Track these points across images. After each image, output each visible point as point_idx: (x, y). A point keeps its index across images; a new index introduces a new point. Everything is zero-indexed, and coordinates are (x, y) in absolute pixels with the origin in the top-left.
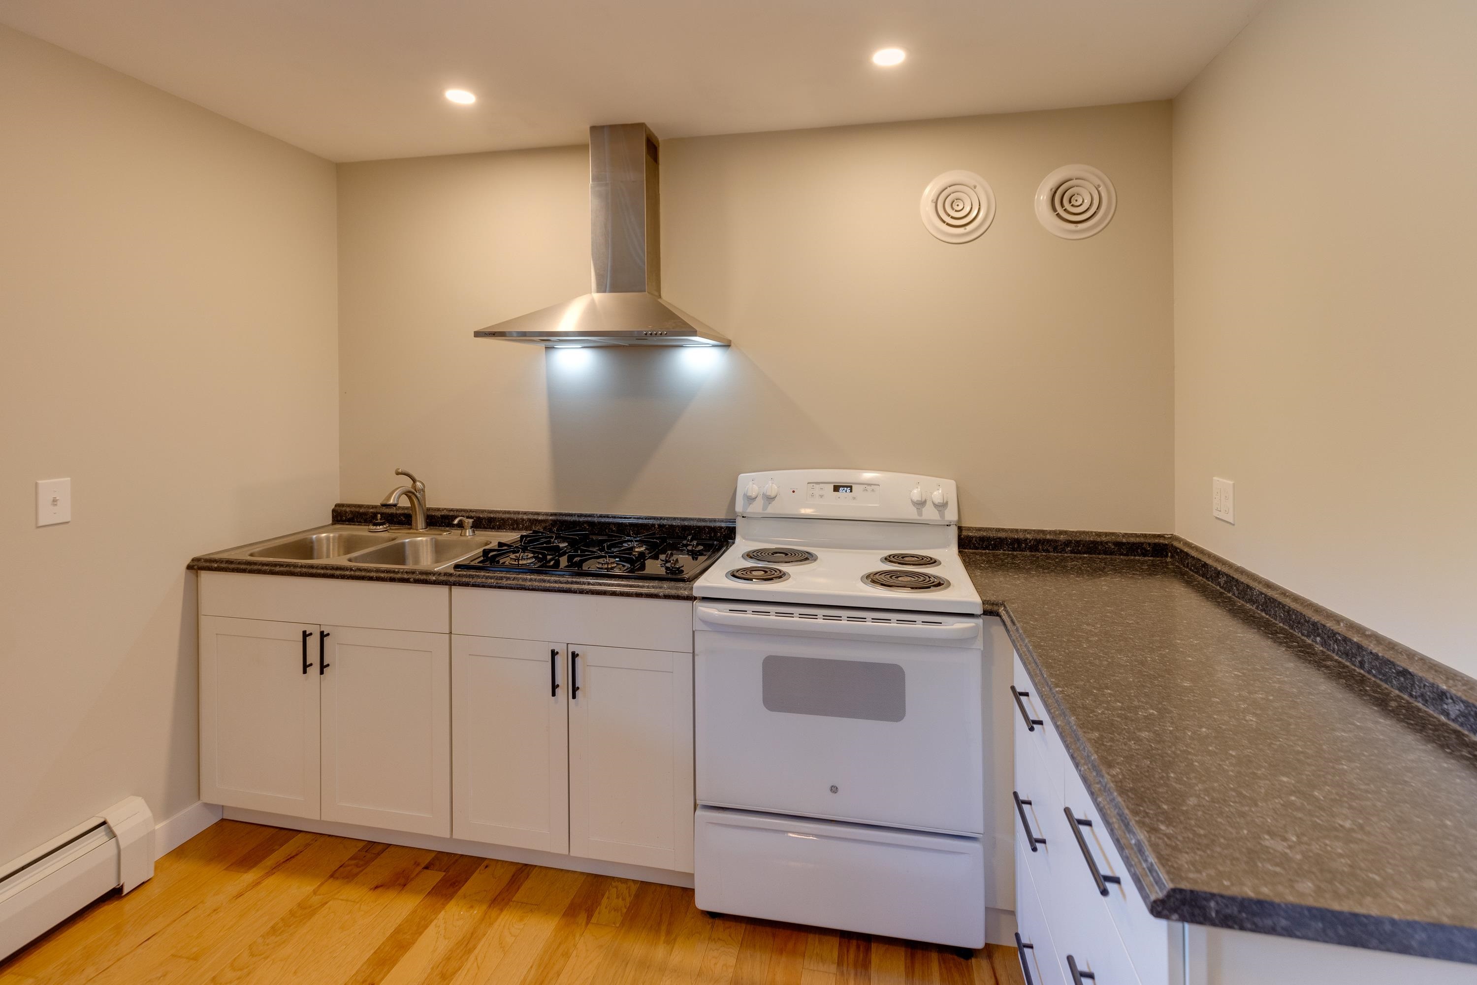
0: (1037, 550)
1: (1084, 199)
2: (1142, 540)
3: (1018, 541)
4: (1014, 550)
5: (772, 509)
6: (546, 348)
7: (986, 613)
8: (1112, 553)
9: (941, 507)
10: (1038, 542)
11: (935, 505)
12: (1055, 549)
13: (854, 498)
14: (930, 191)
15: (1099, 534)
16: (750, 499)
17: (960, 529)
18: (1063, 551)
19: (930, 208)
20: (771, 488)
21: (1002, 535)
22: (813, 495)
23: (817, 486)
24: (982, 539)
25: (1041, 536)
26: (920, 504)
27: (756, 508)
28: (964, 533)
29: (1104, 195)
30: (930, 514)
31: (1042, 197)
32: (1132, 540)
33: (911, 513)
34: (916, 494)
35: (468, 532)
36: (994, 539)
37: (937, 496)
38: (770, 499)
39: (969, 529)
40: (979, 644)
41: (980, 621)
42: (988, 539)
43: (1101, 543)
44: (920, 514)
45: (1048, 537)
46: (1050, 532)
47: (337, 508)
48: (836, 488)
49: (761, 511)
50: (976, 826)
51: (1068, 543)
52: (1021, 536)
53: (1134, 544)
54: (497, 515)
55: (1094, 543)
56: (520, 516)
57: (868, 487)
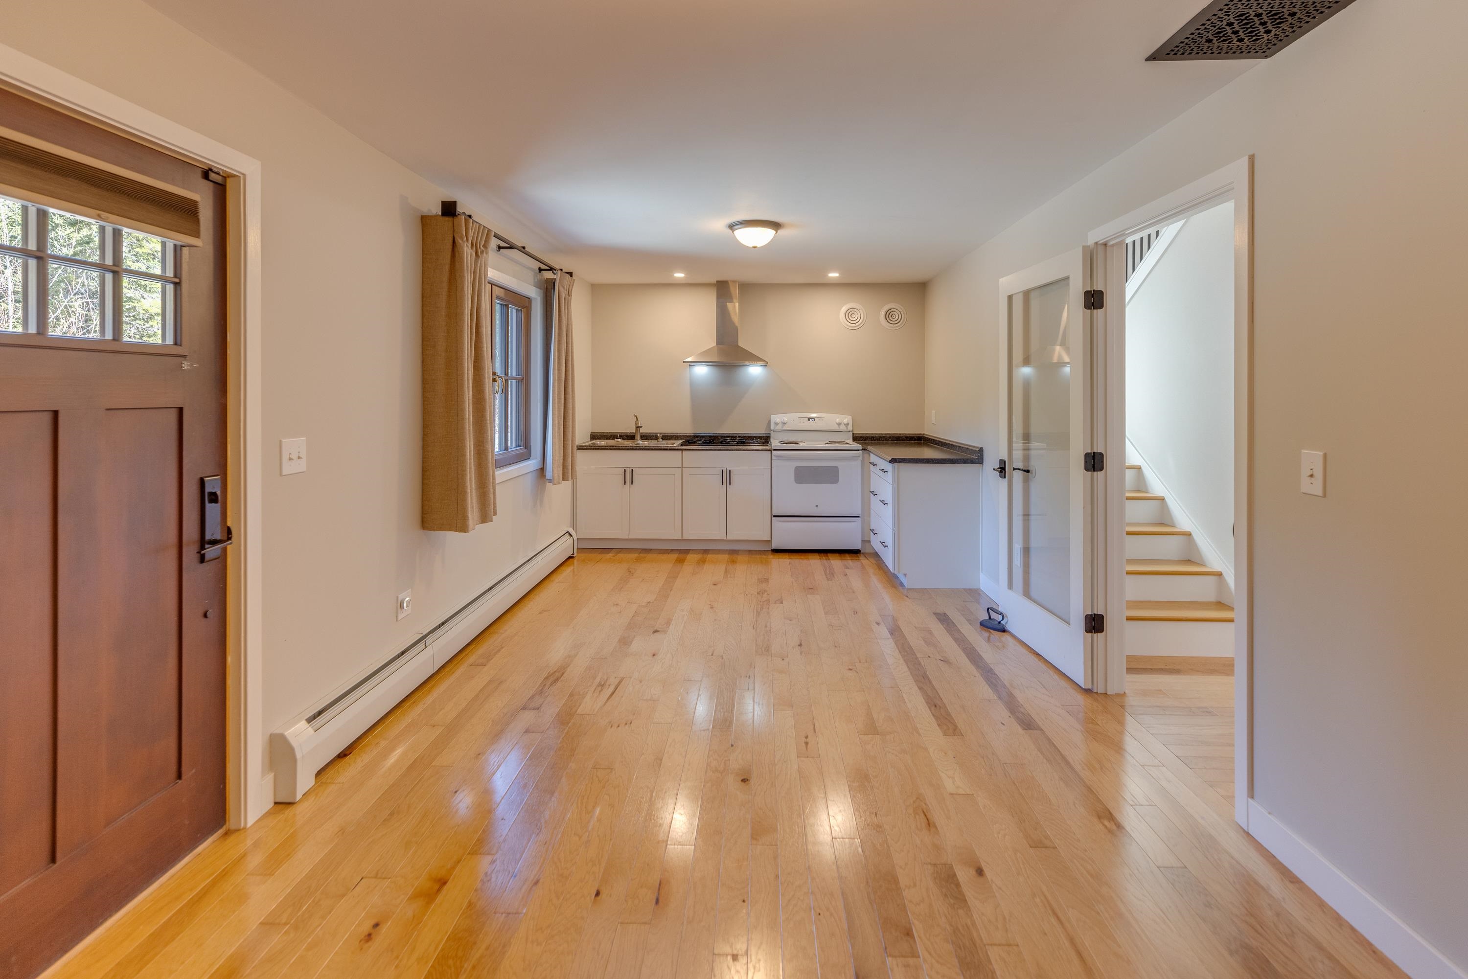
0: (880, 440)
1: (896, 316)
2: (914, 435)
3: (873, 437)
4: (872, 440)
5: (785, 428)
6: (690, 365)
7: (863, 450)
8: (904, 440)
9: (847, 425)
10: (880, 437)
11: (845, 425)
12: (886, 440)
13: (816, 423)
14: (844, 309)
15: (900, 434)
16: (777, 424)
17: (853, 434)
18: (888, 440)
19: (844, 316)
20: (786, 420)
21: (868, 435)
22: (800, 422)
23: (801, 419)
24: (861, 437)
25: (881, 435)
26: (839, 424)
27: (779, 427)
28: (855, 435)
29: (903, 315)
30: (843, 428)
31: (883, 313)
32: (911, 436)
33: (836, 428)
34: (838, 420)
35: (660, 440)
36: (865, 437)
37: (845, 421)
38: (784, 424)
39: (856, 434)
40: (860, 458)
41: (861, 452)
42: (863, 437)
43: (901, 437)
44: (839, 428)
45: (883, 435)
46: (884, 434)
47: (592, 434)
48: (809, 420)
49: (781, 428)
50: (859, 513)
51: (890, 437)
52: (874, 435)
53: (911, 437)
54: (668, 434)
55: (899, 437)
56: (678, 435)
57: (821, 419)
